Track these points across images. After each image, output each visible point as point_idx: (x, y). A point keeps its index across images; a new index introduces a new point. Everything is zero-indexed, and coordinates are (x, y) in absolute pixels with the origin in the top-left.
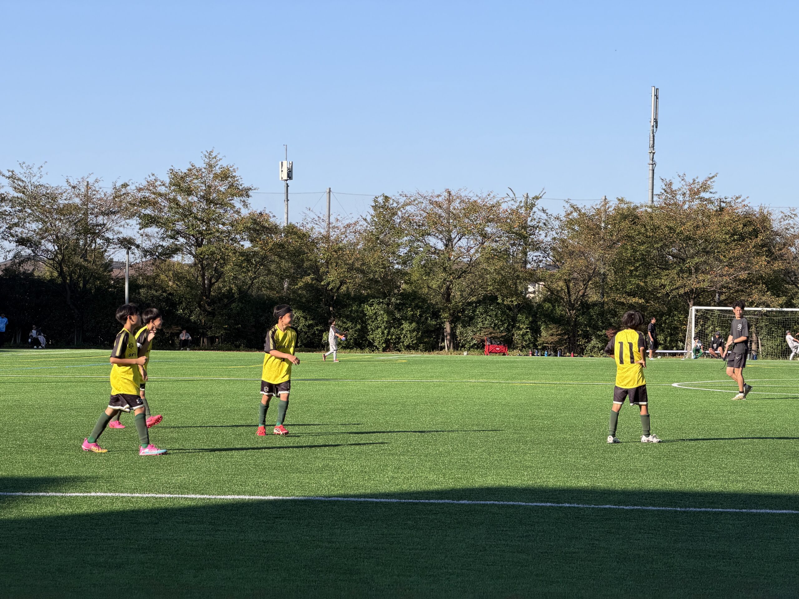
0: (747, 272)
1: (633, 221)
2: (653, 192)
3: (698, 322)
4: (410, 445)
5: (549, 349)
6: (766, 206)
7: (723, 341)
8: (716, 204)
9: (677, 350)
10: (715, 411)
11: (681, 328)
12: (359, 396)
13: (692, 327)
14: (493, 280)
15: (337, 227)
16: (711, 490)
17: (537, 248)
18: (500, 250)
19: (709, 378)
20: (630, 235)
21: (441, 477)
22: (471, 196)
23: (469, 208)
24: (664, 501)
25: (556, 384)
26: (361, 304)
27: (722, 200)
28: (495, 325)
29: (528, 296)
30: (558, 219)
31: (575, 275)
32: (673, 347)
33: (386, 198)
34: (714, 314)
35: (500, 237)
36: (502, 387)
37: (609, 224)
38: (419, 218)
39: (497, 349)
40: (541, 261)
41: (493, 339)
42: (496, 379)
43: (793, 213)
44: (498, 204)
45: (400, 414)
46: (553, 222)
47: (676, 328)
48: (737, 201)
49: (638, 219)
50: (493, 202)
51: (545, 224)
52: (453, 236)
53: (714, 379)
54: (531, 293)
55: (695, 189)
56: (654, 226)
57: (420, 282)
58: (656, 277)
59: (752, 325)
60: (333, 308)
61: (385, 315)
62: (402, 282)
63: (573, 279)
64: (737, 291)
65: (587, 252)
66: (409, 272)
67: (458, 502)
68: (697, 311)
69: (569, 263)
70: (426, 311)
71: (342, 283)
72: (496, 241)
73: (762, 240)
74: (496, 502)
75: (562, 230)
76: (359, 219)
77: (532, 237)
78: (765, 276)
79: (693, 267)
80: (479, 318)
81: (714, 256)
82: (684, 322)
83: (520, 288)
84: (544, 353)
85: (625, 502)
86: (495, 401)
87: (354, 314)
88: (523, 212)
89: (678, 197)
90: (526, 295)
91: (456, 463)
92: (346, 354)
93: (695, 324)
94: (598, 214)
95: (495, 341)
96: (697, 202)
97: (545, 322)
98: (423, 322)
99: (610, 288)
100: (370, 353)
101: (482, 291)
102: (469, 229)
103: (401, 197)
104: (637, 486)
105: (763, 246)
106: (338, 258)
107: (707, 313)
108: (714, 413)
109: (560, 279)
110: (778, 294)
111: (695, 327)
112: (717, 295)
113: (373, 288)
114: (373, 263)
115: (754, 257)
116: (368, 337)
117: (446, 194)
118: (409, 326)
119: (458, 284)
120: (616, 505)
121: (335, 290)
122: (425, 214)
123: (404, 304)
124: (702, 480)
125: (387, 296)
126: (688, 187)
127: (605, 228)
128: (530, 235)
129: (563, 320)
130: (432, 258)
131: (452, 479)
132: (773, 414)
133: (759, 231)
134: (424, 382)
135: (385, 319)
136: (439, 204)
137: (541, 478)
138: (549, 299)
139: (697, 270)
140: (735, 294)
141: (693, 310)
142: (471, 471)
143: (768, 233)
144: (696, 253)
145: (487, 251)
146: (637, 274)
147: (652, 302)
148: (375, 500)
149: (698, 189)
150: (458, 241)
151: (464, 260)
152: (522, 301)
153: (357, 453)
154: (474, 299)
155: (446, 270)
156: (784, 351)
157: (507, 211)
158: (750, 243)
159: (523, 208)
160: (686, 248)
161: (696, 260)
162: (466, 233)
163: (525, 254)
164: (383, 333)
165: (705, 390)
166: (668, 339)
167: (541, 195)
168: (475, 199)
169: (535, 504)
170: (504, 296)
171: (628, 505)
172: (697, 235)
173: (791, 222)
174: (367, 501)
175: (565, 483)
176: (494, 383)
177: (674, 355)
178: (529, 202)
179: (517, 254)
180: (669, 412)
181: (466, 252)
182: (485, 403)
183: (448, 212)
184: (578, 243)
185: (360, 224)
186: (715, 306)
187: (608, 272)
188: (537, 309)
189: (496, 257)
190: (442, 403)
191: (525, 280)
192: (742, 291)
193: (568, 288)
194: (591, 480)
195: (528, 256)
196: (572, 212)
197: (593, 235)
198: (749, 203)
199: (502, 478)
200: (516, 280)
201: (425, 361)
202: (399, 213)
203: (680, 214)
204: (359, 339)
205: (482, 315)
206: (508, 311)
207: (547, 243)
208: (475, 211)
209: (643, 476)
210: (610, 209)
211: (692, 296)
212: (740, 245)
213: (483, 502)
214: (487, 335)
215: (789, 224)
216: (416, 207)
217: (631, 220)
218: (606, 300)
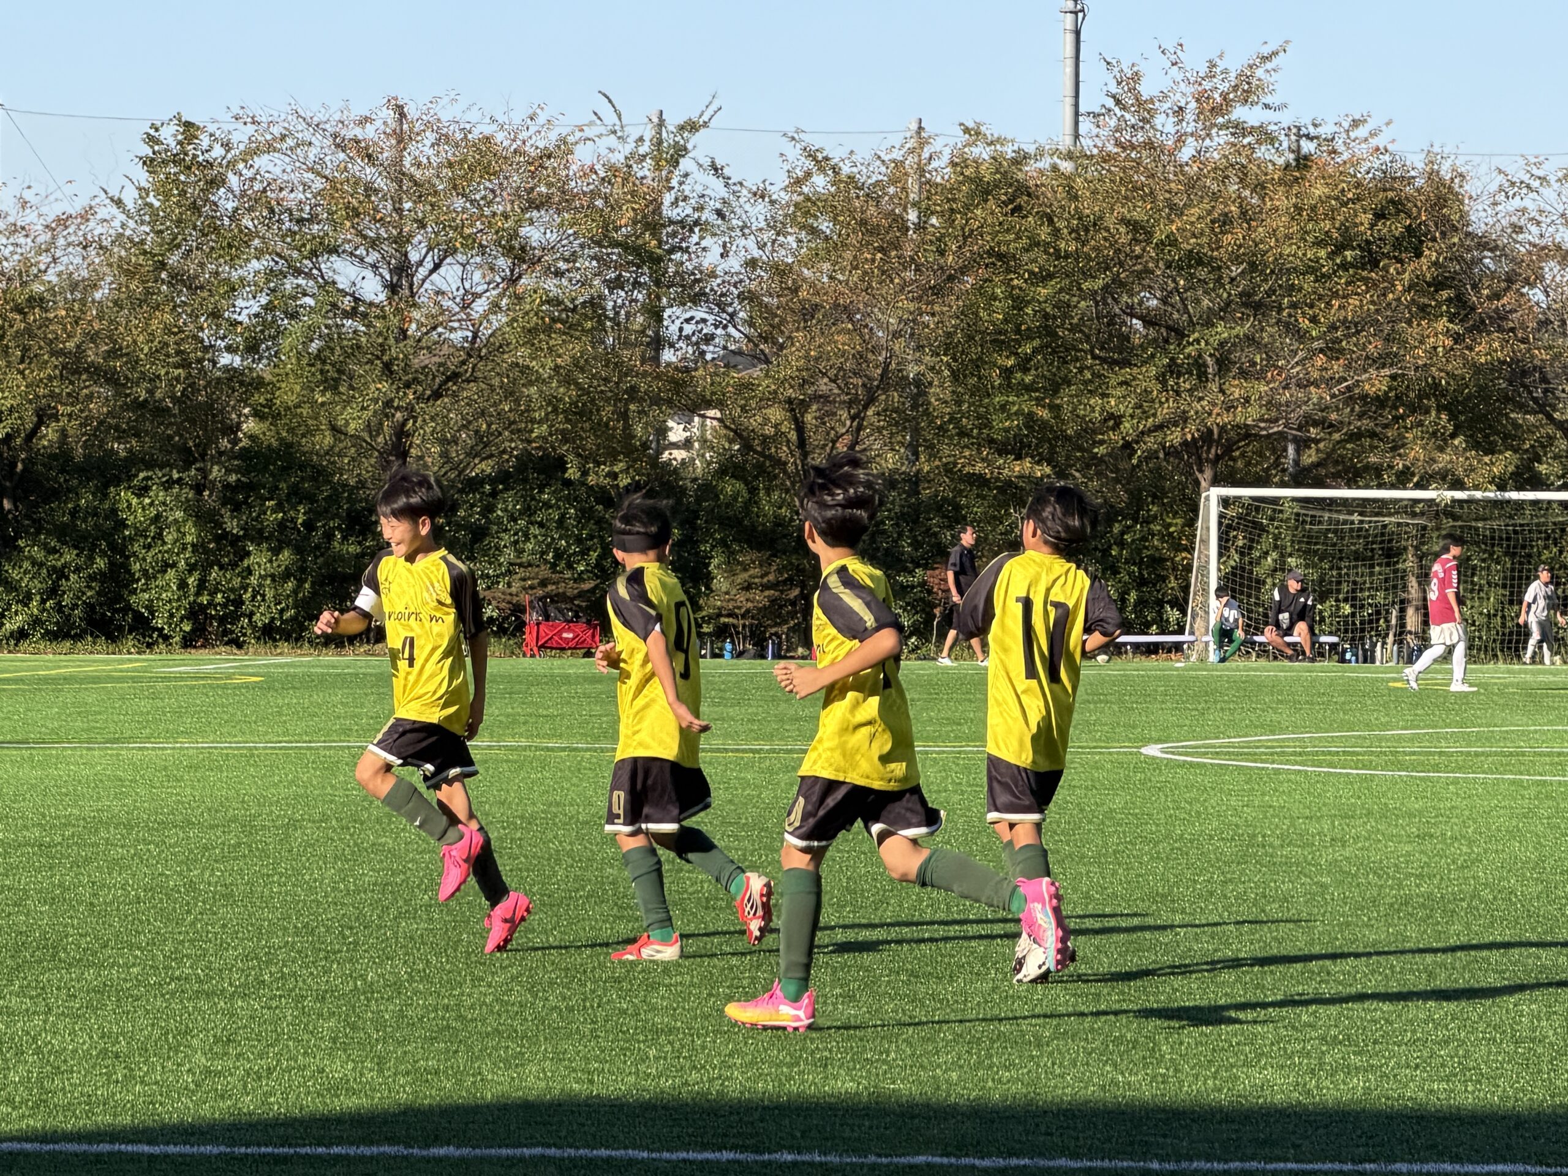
0: (1387, 372)
1: (1011, 201)
2: (1076, 105)
3: (1227, 541)
4: (269, 963)
5: (738, 633)
6: (1446, 151)
7: (1310, 603)
8: (1285, 145)
9: (1163, 632)
10: (1281, 837)
11: (1172, 560)
12: (99, 799)
13: (1208, 556)
14: (549, 403)
15: (23, 228)
16: (1261, 1101)
17: (696, 295)
18: (573, 300)
19: (1262, 726)
20: (1003, 248)
21: (371, 1070)
22: (474, 121)
23: (465, 161)
24: (1109, 1140)
25: (758, 751)
26: (106, 486)
27: (1304, 131)
28: (558, 555)
29: (666, 456)
30: (763, 197)
31: (824, 385)
32: (1148, 625)
33: (189, 129)
34: (1281, 511)
35: (572, 258)
36: (579, 763)
37: (932, 213)
38: (301, 196)
39: (565, 635)
40: (709, 339)
41: (552, 601)
42: (561, 736)
43: (1535, 172)
44: (564, 148)
45: (235, 859)
46: (747, 207)
47: (1157, 561)
48: (1353, 135)
49: (1029, 195)
50: (547, 140)
51: (720, 213)
52: (414, 257)
53: (1282, 731)
54: (675, 446)
55: (1216, 96)
56: (1080, 219)
57: (305, 411)
58: (1090, 392)
59: (1405, 549)
60: (15, 501)
61: (190, 523)
62: (246, 411)
63: (817, 397)
64: (1355, 436)
65: (861, 306)
66: (268, 377)
67: (424, 1153)
68: (1225, 502)
69: (803, 346)
70: (326, 511)
71: (43, 416)
72: (559, 274)
73: (1436, 264)
74: (552, 1152)
75: (778, 234)
76: (97, 200)
77: (677, 256)
78: (1448, 383)
79: (1211, 355)
80: (506, 530)
81: (1279, 321)
82: (1185, 542)
83: (638, 430)
84: (721, 649)
85: (978, 1143)
86: (554, 810)
87: (85, 520)
88: (647, 173)
89: (1159, 120)
90: (659, 452)
91: (421, 1020)
92: (58, 657)
93: (1220, 547)
94: (893, 181)
95: (560, 611)
96: (1222, 138)
97: (723, 543)
98: (318, 547)
99: (940, 428)
100: (139, 653)
101: (512, 440)
102: (467, 231)
103: (240, 125)
104: (1017, 1089)
105: (1438, 284)
106: (29, 332)
107: (1257, 509)
108: (1277, 843)
109: (772, 398)
110: (1491, 443)
111: (1220, 555)
112: (1291, 450)
113: (147, 433)
114: (146, 350)
115: (1409, 322)
116: (133, 599)
117: (390, 115)
118: (271, 561)
119: (432, 419)
120: (948, 1155)
121: (18, 441)
122: (319, 184)
123: (250, 488)
124: (1232, 1066)
125: (195, 460)
126: (1190, 90)
127: (920, 227)
128: (671, 251)
129: (785, 536)
130: (344, 330)
131: (408, 1073)
132: (1471, 843)
133: (1425, 235)
134: (317, 749)
135: (189, 539)
136: (367, 148)
137: (703, 1067)
138: (736, 466)
139: (1224, 364)
140: (1349, 446)
141: (1212, 496)
142: (469, 1048)
143: (1456, 240)
144: (1221, 310)
145: (528, 307)
146: (1028, 379)
147: (1077, 474)
148: (146, 1149)
149: (1224, 96)
150: (432, 272)
151: (452, 336)
152: (648, 475)
153: (88, 992)
154: (485, 467)
155: (392, 373)
156: (1511, 633)
157: (593, 170)
158: (1398, 273)
159: (649, 161)
160: (1186, 291)
161: (1221, 331)
162: (458, 245)
163: (656, 315)
164: (183, 585)
165: (1251, 768)
166: (1133, 596)
167: (705, 118)
168: (488, 130)
169: (683, 1155)
170: (586, 459)
171: (989, 1155)
172: (1222, 250)
173: (1528, 203)
174: (120, 1152)
175: (781, 1084)
176: (552, 749)
177: (1151, 649)
178: (668, 138)
179: (628, 314)
180: (1130, 842)
181: (457, 309)
182: (522, 817)
183: (399, 176)
184: (831, 277)
185: (98, 217)
186: (1283, 485)
187: (930, 376)
188: (699, 500)
189: (559, 325)
190: (378, 821)
191: (656, 401)
192: (1373, 435)
193: (800, 428)
194: (869, 1071)
195: (665, 323)
196: (808, 174)
197: (881, 249)
198: (1393, 141)
199: (574, 1070)
200: (627, 403)
201: (322, 679)
202: (233, 180)
203: (1167, 180)
204: (101, 605)
205: (515, 520)
206: (600, 507)
207: (727, 278)
208: (488, 172)
209: (1042, 1055)
210: (934, 164)
211: (1208, 451)
212: (1366, 280)
213: (510, 1152)
214: (532, 587)
215: (1524, 211)
216: (287, 159)
217: (1003, 198)
218: (926, 468)
